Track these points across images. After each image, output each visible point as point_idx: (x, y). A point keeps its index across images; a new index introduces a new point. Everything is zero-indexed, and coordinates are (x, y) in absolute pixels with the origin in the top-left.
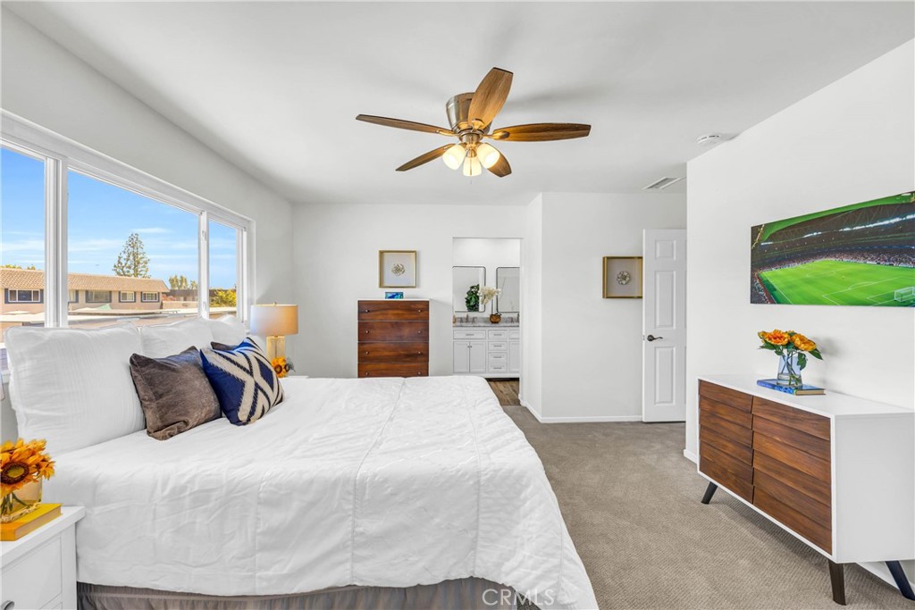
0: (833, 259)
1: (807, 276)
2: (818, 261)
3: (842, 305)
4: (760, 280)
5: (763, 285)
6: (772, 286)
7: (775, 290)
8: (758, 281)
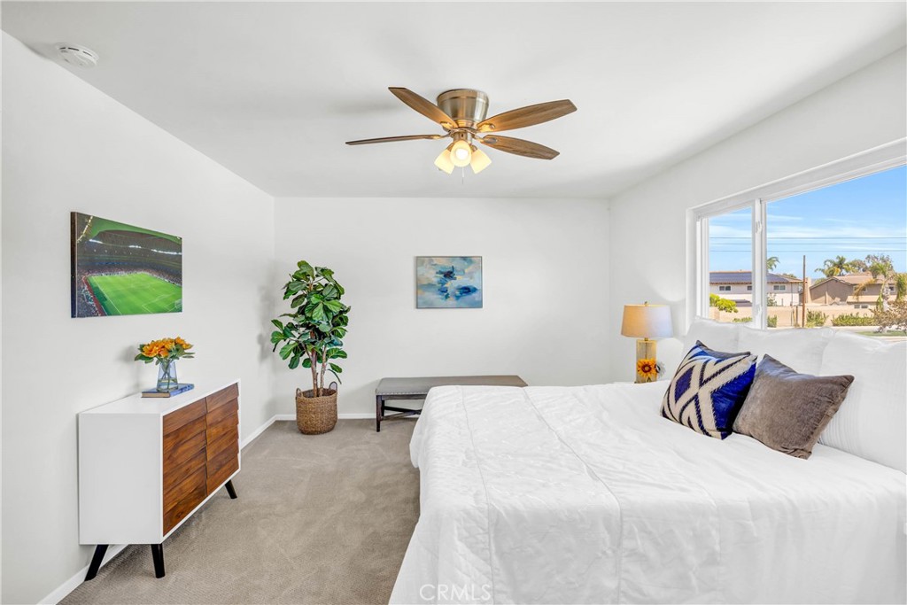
0: (148, 273)
1: (132, 286)
2: (139, 273)
3: (154, 313)
4: (89, 286)
5: (93, 294)
6: (103, 295)
7: (106, 299)
8: (86, 288)
